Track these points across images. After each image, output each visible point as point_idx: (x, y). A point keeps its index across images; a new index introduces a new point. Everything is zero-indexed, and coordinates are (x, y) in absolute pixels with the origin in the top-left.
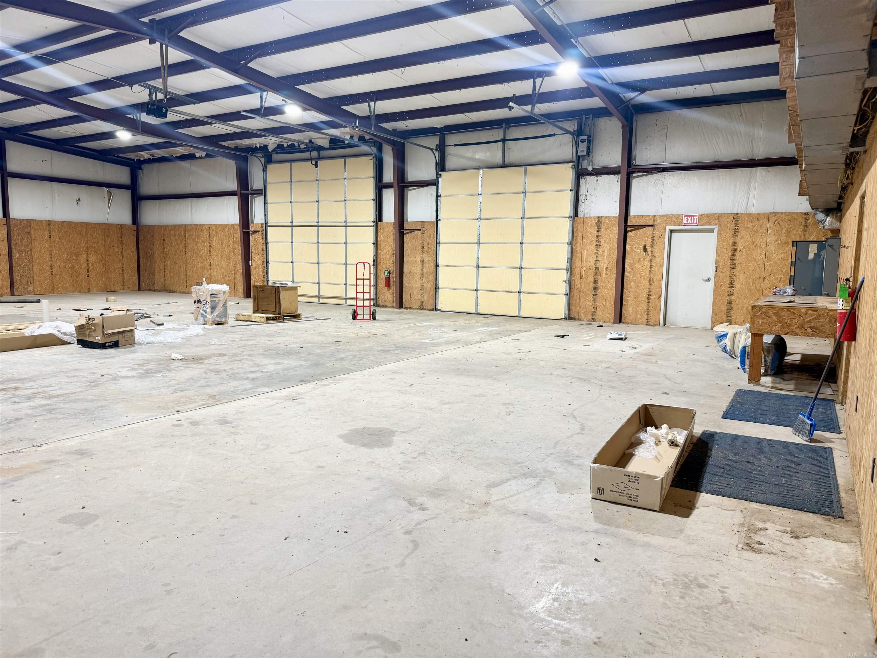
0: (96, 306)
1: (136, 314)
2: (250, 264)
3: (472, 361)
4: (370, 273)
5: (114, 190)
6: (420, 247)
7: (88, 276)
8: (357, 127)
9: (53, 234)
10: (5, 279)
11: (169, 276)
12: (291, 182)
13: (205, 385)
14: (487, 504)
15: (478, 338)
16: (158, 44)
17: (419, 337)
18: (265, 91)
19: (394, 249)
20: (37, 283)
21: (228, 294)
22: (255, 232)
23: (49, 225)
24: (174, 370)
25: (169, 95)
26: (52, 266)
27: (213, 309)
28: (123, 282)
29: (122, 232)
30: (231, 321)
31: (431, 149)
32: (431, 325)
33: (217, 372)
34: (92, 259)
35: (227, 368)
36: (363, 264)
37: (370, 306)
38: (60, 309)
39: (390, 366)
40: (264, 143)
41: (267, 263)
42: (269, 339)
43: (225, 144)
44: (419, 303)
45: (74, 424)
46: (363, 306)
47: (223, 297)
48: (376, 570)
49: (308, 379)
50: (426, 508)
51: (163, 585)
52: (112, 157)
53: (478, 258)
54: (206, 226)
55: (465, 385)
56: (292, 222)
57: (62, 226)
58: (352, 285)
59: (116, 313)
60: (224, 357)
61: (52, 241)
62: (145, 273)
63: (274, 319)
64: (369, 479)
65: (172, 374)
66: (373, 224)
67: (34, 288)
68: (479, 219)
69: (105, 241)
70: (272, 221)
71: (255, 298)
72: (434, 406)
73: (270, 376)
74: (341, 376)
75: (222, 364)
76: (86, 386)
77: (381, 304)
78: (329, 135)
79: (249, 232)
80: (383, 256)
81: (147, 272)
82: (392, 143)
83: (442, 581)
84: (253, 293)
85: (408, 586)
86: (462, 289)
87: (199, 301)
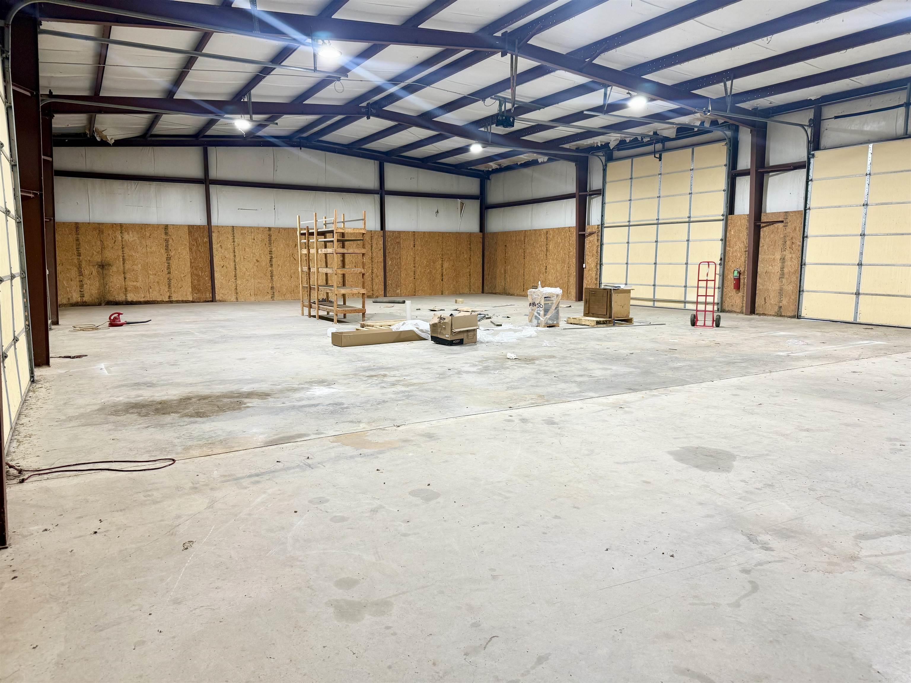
0: (447, 307)
1: (479, 314)
2: (584, 267)
3: (846, 381)
4: (715, 274)
5: (466, 201)
6: (781, 242)
7: (442, 280)
8: (709, 111)
9: (417, 243)
10: (380, 282)
11: (508, 280)
12: (631, 178)
13: (535, 385)
14: (854, 558)
15: (855, 353)
16: (509, 55)
17: (773, 349)
18: (609, 86)
19: (747, 245)
20: (404, 286)
21: (561, 297)
22: (591, 234)
23: (414, 235)
24: (509, 368)
25: (517, 104)
26: (415, 272)
27: (546, 311)
28: (470, 285)
29: (470, 239)
30: (562, 324)
31: (802, 126)
32: (790, 335)
33: (546, 373)
34: (446, 265)
35: (556, 370)
36: (707, 263)
37: (713, 312)
38: (420, 309)
39: (734, 381)
40: (606, 141)
41: (601, 265)
42: (598, 343)
43: (567, 146)
44: (776, 309)
45: (425, 410)
46: (705, 311)
47: (556, 300)
48: (705, 605)
49: (637, 387)
50: (771, 548)
51: (490, 570)
52: (466, 170)
53: (861, 254)
54: (544, 230)
55: (832, 411)
56: (629, 221)
57: (424, 236)
58: (692, 287)
59: (462, 314)
60: (554, 359)
61: (416, 249)
62: (488, 277)
63: (604, 323)
64: (701, 504)
65: (507, 372)
66: (722, 218)
67: (401, 291)
68: (866, 205)
69: (457, 248)
70: (608, 222)
71: (587, 302)
72: (788, 432)
73: (598, 381)
74: (674, 388)
75: (551, 365)
76: (436, 378)
77: (727, 309)
78: (676, 124)
79: (584, 234)
80: (732, 254)
81: (490, 277)
82: (752, 125)
83: (785, 635)
84: (585, 296)
85: (743, 630)
86: (836, 293)
87: (533, 304)
